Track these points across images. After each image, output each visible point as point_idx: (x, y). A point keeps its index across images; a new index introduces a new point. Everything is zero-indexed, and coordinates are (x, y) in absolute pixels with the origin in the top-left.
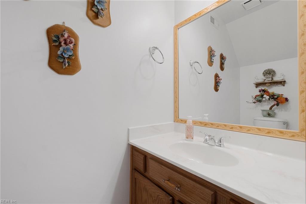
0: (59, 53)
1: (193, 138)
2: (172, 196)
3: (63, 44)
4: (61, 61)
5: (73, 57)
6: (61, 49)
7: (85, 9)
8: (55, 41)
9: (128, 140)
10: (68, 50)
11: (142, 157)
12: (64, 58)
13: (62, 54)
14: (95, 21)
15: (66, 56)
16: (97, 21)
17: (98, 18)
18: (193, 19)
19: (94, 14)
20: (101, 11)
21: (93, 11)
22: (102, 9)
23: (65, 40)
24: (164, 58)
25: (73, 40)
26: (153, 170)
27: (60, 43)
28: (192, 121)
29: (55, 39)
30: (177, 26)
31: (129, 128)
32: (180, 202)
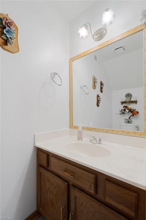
1: (82, 139)
2: (67, 182)
9: (35, 144)
11: (45, 156)
16: (6, 47)
18: (82, 56)
19: (3, 41)
21: (2, 38)
22: (11, 38)
26: (54, 165)
28: (81, 127)
30: (72, 59)
31: (35, 134)
32: (73, 185)
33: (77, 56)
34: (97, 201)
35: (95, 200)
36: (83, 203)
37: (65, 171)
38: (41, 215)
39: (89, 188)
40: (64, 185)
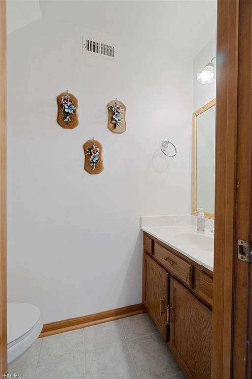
0: (90, 160)
1: (204, 231)
2: (168, 272)
3: (92, 153)
4: (92, 165)
5: (99, 161)
6: (92, 157)
7: (106, 123)
8: (88, 152)
9: (141, 227)
10: (95, 157)
11: (150, 241)
12: (93, 163)
13: (92, 160)
14: (113, 130)
15: (94, 161)
16: (115, 130)
17: (116, 128)
18: (210, 106)
19: (113, 125)
20: (118, 122)
21: (112, 123)
22: (119, 120)
23: (94, 151)
24: (177, 151)
25: (98, 149)
26: (159, 253)
27: (91, 153)
28: (203, 213)
29: (88, 150)
30: (195, 113)
31: (142, 216)
32: (173, 277)
33: (203, 108)
34: (192, 295)
35: (191, 294)
36: (181, 297)
37: (166, 259)
38: (147, 312)
39: (185, 279)
40: (165, 275)
